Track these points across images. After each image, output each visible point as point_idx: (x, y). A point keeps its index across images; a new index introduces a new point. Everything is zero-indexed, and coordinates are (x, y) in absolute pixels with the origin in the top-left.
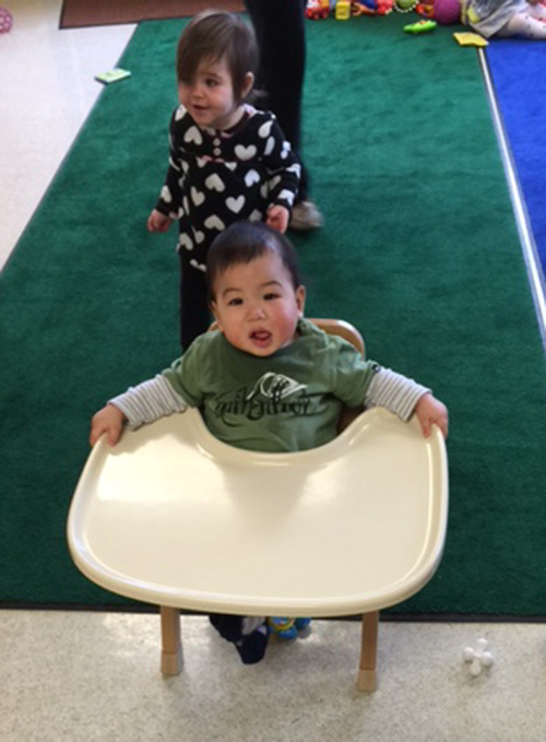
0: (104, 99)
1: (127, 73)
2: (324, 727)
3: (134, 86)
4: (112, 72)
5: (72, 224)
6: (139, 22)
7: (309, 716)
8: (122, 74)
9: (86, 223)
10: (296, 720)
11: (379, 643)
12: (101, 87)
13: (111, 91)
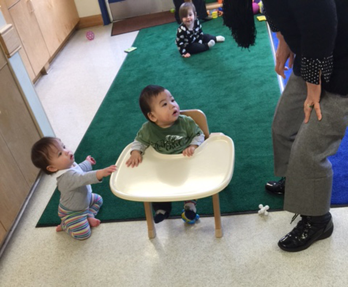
0: (128, 58)
1: (136, 48)
2: (204, 249)
3: (138, 52)
4: (130, 48)
5: (117, 101)
6: (140, 30)
7: (199, 247)
8: (134, 48)
9: (122, 100)
10: (195, 248)
12: (126, 54)
13: (130, 55)
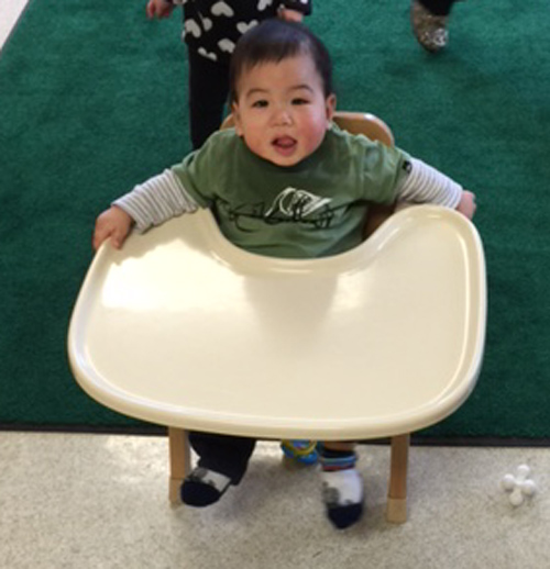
11: (409, 469)
